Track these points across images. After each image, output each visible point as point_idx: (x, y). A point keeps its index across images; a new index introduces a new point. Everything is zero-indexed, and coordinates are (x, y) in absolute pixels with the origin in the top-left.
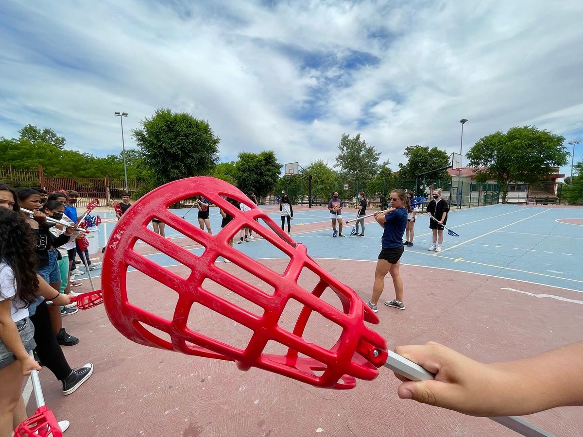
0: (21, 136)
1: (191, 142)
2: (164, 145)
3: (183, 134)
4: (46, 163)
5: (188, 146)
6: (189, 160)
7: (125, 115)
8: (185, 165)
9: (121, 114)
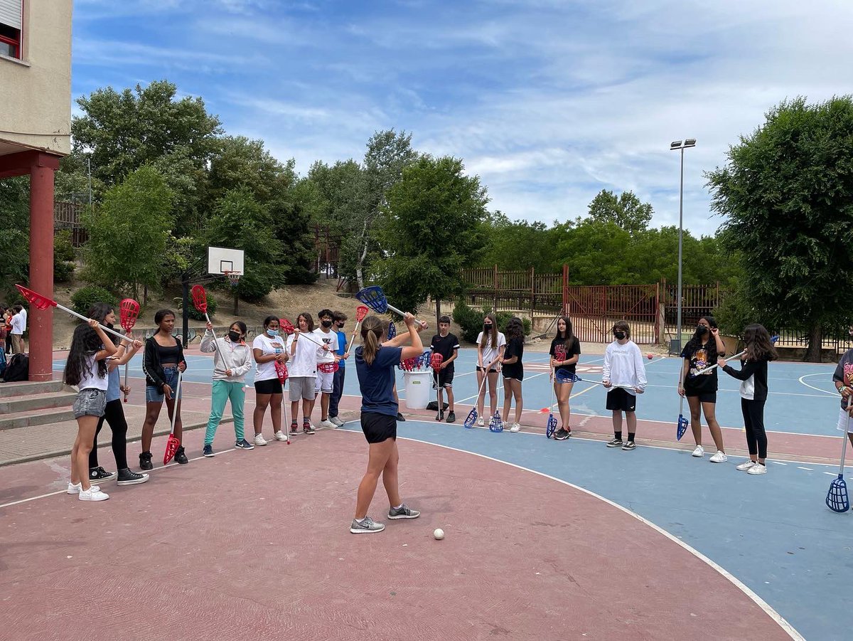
0: (590, 213)
1: (841, 176)
2: (767, 196)
3: (821, 157)
4: (604, 259)
5: (833, 186)
6: (835, 227)
7: (691, 143)
8: (824, 242)
9: (683, 145)
